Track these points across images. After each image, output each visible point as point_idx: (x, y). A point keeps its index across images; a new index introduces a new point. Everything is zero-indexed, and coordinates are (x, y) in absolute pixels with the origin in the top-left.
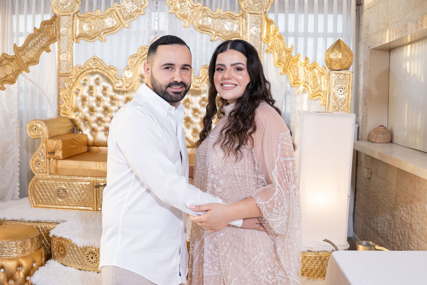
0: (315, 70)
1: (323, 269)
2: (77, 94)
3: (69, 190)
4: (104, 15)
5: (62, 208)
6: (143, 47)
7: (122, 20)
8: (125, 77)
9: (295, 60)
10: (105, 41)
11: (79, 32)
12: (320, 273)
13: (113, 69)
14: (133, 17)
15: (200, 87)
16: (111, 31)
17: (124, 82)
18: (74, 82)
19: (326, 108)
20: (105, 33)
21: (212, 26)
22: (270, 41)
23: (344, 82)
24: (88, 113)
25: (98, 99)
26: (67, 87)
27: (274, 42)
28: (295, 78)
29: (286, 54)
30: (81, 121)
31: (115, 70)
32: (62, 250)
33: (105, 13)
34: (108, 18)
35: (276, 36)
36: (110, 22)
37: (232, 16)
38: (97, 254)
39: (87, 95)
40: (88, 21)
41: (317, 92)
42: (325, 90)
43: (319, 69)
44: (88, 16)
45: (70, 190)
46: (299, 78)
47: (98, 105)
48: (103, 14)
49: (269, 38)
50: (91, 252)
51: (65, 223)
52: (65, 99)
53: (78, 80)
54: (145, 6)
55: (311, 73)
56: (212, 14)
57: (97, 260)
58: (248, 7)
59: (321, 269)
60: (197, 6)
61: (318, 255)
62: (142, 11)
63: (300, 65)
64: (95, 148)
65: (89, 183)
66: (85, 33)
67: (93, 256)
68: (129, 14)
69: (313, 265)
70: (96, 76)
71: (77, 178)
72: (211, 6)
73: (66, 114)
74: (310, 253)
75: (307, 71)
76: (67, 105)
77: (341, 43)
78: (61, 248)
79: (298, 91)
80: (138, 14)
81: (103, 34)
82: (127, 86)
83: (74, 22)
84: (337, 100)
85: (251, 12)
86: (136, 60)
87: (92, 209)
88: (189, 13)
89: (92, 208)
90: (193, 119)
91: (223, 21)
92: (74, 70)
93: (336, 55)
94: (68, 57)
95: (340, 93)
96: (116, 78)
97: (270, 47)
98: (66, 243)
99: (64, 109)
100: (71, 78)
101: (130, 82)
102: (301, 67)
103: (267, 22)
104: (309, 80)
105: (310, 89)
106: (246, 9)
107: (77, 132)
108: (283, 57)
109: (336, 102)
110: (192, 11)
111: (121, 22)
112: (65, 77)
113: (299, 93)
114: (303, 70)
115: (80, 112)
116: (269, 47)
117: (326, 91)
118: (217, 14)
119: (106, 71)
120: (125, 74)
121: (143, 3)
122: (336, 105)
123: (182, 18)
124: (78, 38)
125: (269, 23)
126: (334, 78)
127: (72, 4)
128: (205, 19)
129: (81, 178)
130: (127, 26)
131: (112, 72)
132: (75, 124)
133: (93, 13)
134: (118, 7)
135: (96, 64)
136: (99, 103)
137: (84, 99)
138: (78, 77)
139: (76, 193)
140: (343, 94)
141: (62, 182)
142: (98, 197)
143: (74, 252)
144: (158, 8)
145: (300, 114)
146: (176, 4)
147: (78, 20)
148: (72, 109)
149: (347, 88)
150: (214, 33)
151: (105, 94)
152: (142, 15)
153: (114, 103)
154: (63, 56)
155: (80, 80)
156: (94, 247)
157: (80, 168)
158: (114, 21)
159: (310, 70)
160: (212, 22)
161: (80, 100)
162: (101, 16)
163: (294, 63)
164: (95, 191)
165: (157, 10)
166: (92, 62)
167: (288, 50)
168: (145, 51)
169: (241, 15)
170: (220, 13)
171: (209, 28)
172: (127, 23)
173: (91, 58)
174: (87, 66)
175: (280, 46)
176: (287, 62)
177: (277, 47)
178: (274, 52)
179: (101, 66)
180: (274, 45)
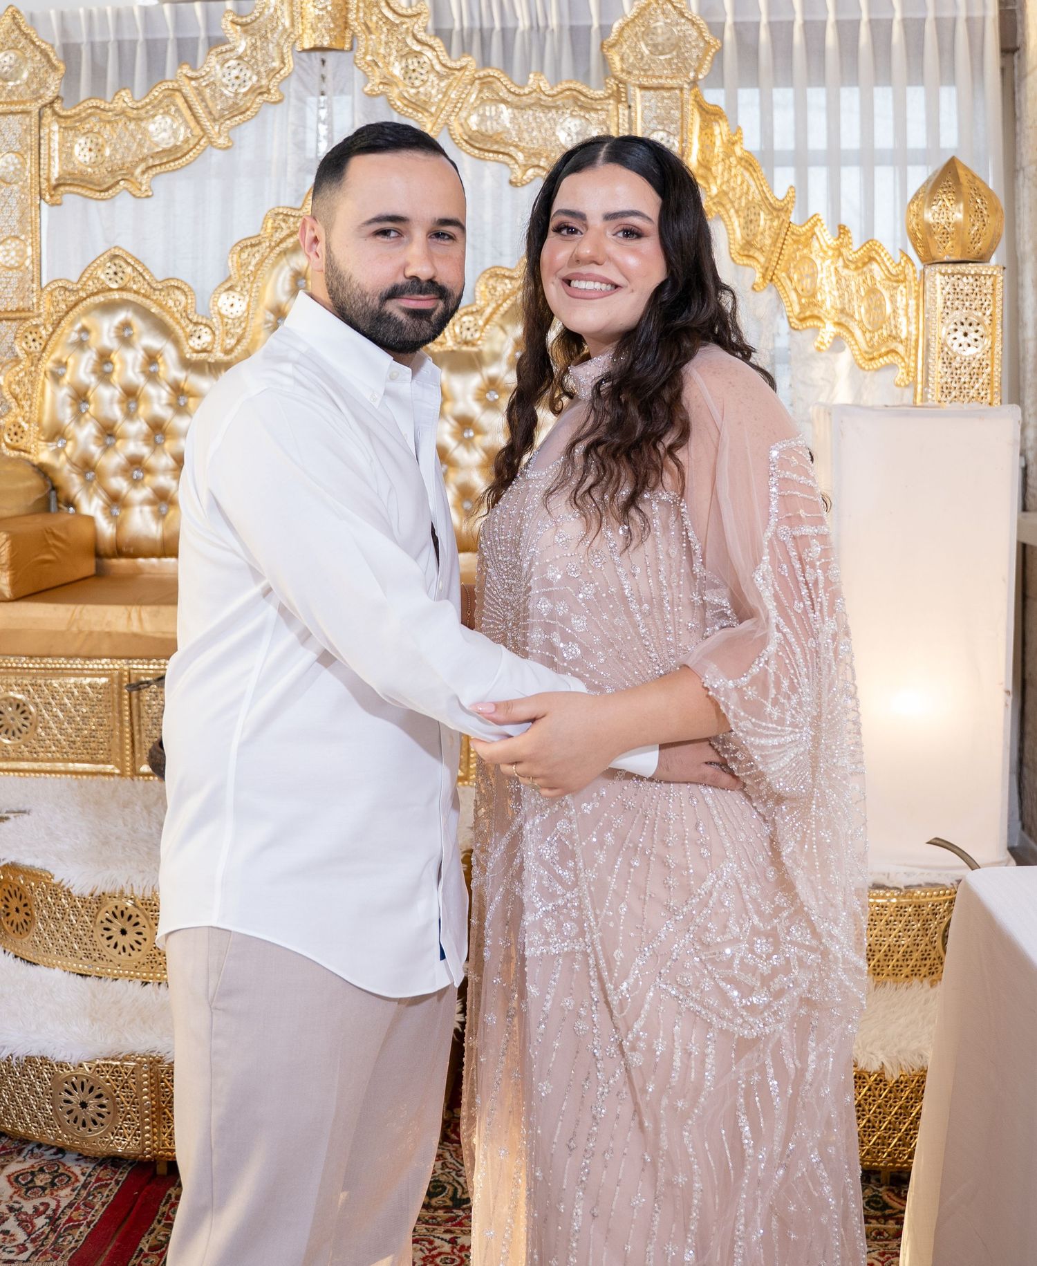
0: (874, 266)
1: (929, 948)
2: (56, 378)
3: (36, 705)
4: (143, 107)
5: (14, 771)
6: (281, 211)
7: (207, 124)
8: (222, 316)
9: (803, 239)
10: (148, 197)
11: (61, 167)
12: (918, 963)
13: (178, 288)
14: (243, 113)
15: (479, 342)
16: (168, 162)
17: (217, 333)
18: (45, 337)
19: (915, 396)
20: (149, 168)
21: (514, 133)
22: (715, 178)
23: (977, 303)
24: (94, 443)
25: (131, 394)
26: (22, 355)
27: (728, 181)
28: (803, 301)
29: (772, 220)
30: (71, 472)
31: (185, 294)
32: (17, 910)
33: (147, 100)
34: (159, 117)
35: (733, 160)
36: (165, 130)
37: (582, 98)
38: (139, 920)
39: (92, 380)
40: (91, 131)
41: (884, 341)
42: (909, 333)
43: (888, 264)
44: (89, 111)
45: (41, 707)
46: (819, 297)
47: (130, 415)
48: (139, 105)
49: (710, 170)
50: (118, 913)
51: (26, 816)
52: (15, 397)
53: (59, 331)
54: (282, 72)
55: (861, 279)
56: (514, 93)
57: (140, 938)
58: (633, 65)
59: (921, 948)
60: (462, 68)
61: (910, 897)
62: (272, 91)
63: (821, 254)
64: (123, 562)
65: (104, 680)
66: (81, 172)
67: (129, 928)
68: (230, 102)
69: (894, 933)
70: (122, 316)
71: (62, 663)
72: (507, 68)
73: (20, 450)
74: (882, 892)
75: (844, 272)
76: (24, 418)
77: (961, 172)
78: (14, 903)
79: (817, 344)
80: (259, 99)
81: (143, 172)
82: (229, 347)
83: (42, 135)
84: (955, 364)
85: (645, 82)
86: (258, 256)
87: (117, 771)
88: (434, 92)
89: (117, 766)
90: (459, 453)
91: (550, 115)
92: (45, 295)
93: (944, 210)
94: (22, 254)
95: (962, 339)
96: (191, 321)
97: (715, 200)
98: (33, 884)
99: (14, 430)
100: (37, 326)
101: (239, 331)
102: (823, 259)
103: (701, 115)
104: (855, 303)
105: (858, 333)
106: (629, 73)
107: (59, 508)
108: (761, 229)
109: (949, 371)
110: (443, 84)
111: (203, 130)
112: (15, 324)
113: (819, 349)
114: (832, 269)
115: (68, 440)
116: (712, 199)
117: (913, 338)
118: (531, 93)
119: (155, 298)
120: (220, 304)
121: (276, 64)
122: (949, 380)
123: (410, 110)
124: (56, 187)
125: (708, 117)
126: (939, 291)
127: (34, 74)
128: (490, 110)
129: (78, 663)
130: (222, 141)
131: (176, 301)
132: (52, 481)
133: (106, 102)
134: (191, 79)
135: (120, 274)
136: (133, 406)
137: (80, 397)
138: (61, 319)
139: (61, 715)
140: (972, 343)
141: (12, 680)
142: (136, 728)
143: (59, 916)
144: (329, 77)
145: (830, 414)
146: (387, 64)
147: (55, 127)
148: (42, 430)
149: (987, 322)
150: (520, 157)
151: (152, 377)
152: (275, 103)
153: (186, 404)
154: (8, 251)
155: (66, 331)
156: (127, 892)
157: (74, 629)
158: (178, 129)
159: (857, 268)
160: (513, 119)
161: (69, 400)
162: (135, 112)
163: (801, 247)
164: (127, 708)
165: (324, 87)
166: (106, 267)
167: (776, 204)
168: (288, 225)
169: (611, 95)
170: (539, 88)
171: (504, 142)
172: (222, 132)
173: (103, 254)
174: (91, 283)
175: (748, 192)
176: (775, 247)
177: (739, 198)
178: (728, 215)
179: (137, 279)
180: (729, 190)
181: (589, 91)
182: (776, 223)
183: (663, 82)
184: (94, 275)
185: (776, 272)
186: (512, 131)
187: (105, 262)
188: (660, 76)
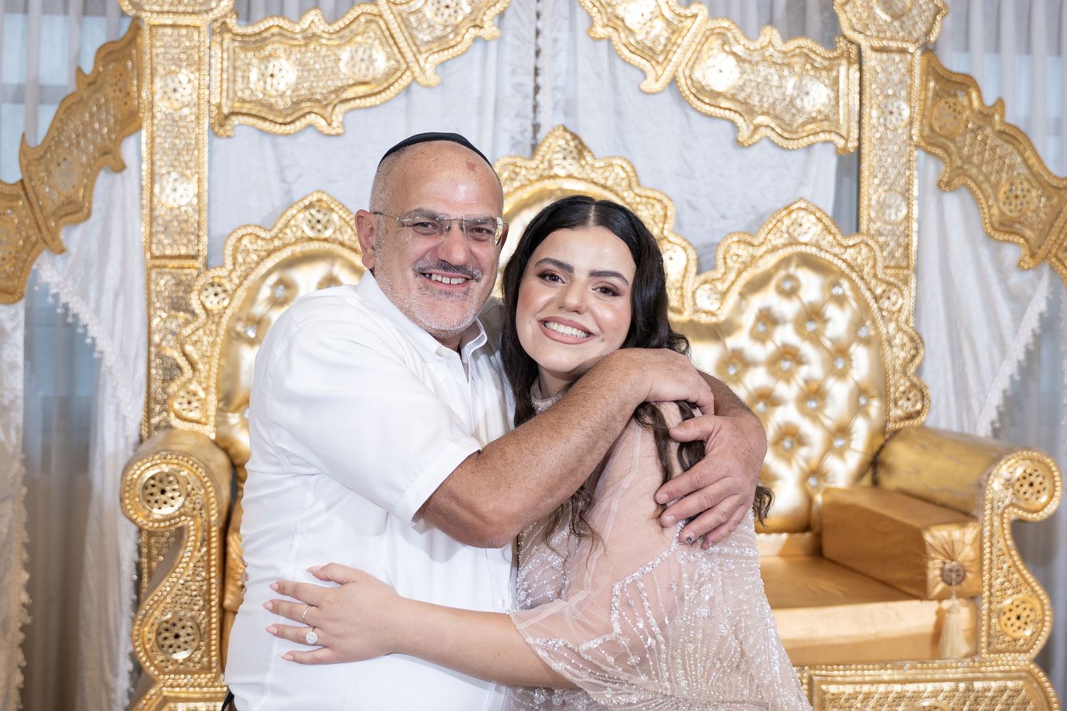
4: (336, 31)
7: (411, 56)
10: (340, 134)
11: (235, 93)
14: (453, 47)
15: (719, 312)
16: (365, 96)
20: (341, 102)
22: (959, 148)
26: (202, 311)
29: (1049, 198)
33: (342, 24)
34: (356, 45)
36: (363, 60)
37: (813, 56)
40: (273, 54)
44: (271, 31)
48: (332, 28)
53: (246, 285)
54: (498, 5)
56: (744, 47)
58: (866, 25)
60: (695, 16)
62: (487, 26)
66: (259, 100)
68: (439, 33)
70: (327, 268)
73: (193, 421)
76: (200, 384)
80: (471, 34)
81: (335, 106)
85: (877, 44)
88: (662, 40)
91: (780, 73)
92: (231, 243)
97: (961, 171)
99: (187, 398)
100: (219, 278)
103: (939, 82)
106: (861, 33)
108: (1032, 205)
111: (405, 63)
116: (953, 170)
118: (762, 48)
123: (636, 58)
124: (227, 116)
125: (948, 85)
130: (428, 77)
132: (233, 457)
133: (291, 21)
134: (394, 4)
135: (324, 223)
138: (249, 271)
152: (489, 39)
158: (377, 59)
162: (327, 36)
165: (540, 25)
166: (307, 213)
167: (1055, 183)
168: (519, 177)
169: (842, 55)
170: (770, 42)
171: (733, 98)
172: (429, 67)
173: (304, 198)
174: (288, 231)
175: (1011, 167)
176: (1052, 226)
177: (997, 172)
178: (980, 188)
179: (343, 230)
180: (982, 163)
181: (820, 50)
182: (1055, 200)
183: (893, 45)
184: (292, 223)
185: (1054, 251)
186: (742, 88)
187: (307, 208)
188: (892, 39)
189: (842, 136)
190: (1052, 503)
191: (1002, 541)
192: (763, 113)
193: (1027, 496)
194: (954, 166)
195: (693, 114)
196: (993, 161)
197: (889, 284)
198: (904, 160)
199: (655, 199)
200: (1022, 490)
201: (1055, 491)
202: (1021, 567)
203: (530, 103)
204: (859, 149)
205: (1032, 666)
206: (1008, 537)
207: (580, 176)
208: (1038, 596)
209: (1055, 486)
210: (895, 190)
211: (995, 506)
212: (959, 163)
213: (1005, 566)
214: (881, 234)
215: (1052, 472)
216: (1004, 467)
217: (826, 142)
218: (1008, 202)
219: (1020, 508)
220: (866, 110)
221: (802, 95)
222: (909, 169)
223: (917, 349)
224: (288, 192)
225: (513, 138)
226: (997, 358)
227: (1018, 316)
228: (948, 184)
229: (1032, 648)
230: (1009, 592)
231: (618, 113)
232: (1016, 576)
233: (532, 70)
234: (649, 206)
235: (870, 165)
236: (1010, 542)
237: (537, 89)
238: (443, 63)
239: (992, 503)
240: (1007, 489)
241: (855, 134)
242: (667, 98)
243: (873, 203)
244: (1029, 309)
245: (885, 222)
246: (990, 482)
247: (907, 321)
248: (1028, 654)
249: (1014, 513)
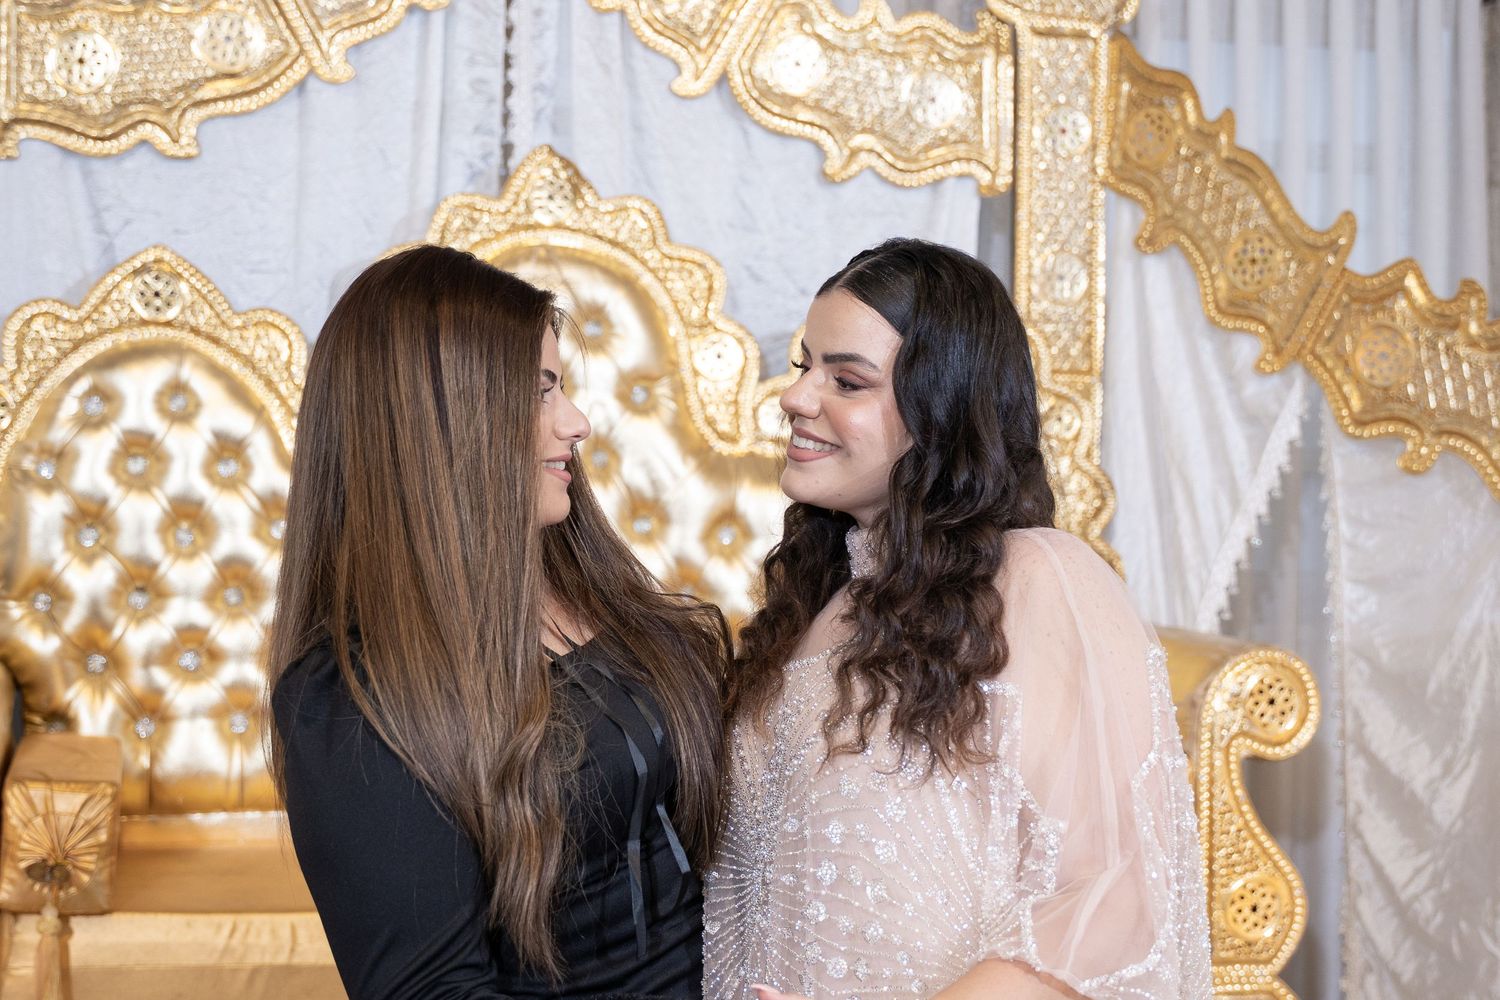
6: (468, 200)
7: (308, 34)
9: (1373, 296)
10: (188, 157)
13: (274, 327)
14: (373, 20)
16: (232, 98)
20: (195, 105)
22: (1166, 187)
25: (187, 514)
28: (1373, 393)
29: (1301, 262)
30: (64, 661)
31: (286, 338)
34: (215, 14)
35: (1212, 162)
36: (229, 38)
37: (942, 42)
39: (108, 486)
40: (83, 26)
56: (835, 25)
63: (1417, 323)
66: (61, 100)
70: (170, 369)
97: (1170, 222)
103: (1136, 83)
111: (299, 44)
113: (1407, 469)
115: (57, 597)
116: (1158, 221)
118: (862, 27)
119: (230, 343)
124: (8, 125)
130: (334, 68)
131: (268, 350)
132: (16, 672)
135: (166, 297)
137: (88, 516)
138: (46, 374)
151: (226, 482)
152: (430, 9)
155: (55, 396)
158: (253, 37)
160: (833, 69)
161: (62, 523)
166: (138, 281)
167: (1310, 238)
168: (479, 227)
169: (986, 41)
170: (875, 20)
171: (817, 107)
172: (336, 51)
173: (133, 258)
174: (107, 309)
175: (1246, 215)
176: (1307, 306)
177: (1225, 223)
178: (1198, 248)
179: (197, 307)
180: (1201, 209)
181: (952, 31)
182: (1311, 268)
183: (1066, 25)
184: (114, 296)
185: (1309, 345)
186: (831, 90)
187: (136, 272)
188: (1065, 16)
189: (987, 167)
190: (1303, 730)
191: (1227, 789)
192: (864, 131)
193: (1265, 719)
194: (1160, 214)
195: (756, 134)
196: (1219, 205)
197: (1059, 396)
198: (1083, 205)
199: (693, 262)
200: (1258, 711)
201: (1307, 711)
202: (1258, 830)
203: (497, 109)
204: (1013, 188)
205: (1276, 985)
206: (1236, 783)
207: (576, 227)
208: (1284, 875)
209: (1307, 705)
210: (1070, 251)
211: (1217, 736)
212: (1168, 210)
213: (1233, 829)
214: (1048, 320)
215: (1303, 683)
216: (1230, 675)
217: (961, 176)
218: (1240, 269)
219: (1254, 738)
220: (1024, 127)
221: (925, 102)
222: (1093, 219)
223: (1103, 498)
224: (108, 249)
225: (470, 166)
226: (1226, 510)
227: (1258, 445)
228: (1150, 242)
229: (1275, 956)
230: (1238, 869)
231: (638, 128)
232: (1250, 844)
233: (500, 59)
234: (685, 275)
235: (1031, 213)
236: (1239, 792)
237: (508, 89)
238: (357, 46)
239: (1211, 731)
240: (1234, 709)
241: (1007, 164)
242: (714, 105)
243: (1036, 270)
244: (1273, 436)
245: (1055, 302)
246: (1209, 698)
247: (1088, 455)
248: (1270, 966)
249: (1245, 747)
